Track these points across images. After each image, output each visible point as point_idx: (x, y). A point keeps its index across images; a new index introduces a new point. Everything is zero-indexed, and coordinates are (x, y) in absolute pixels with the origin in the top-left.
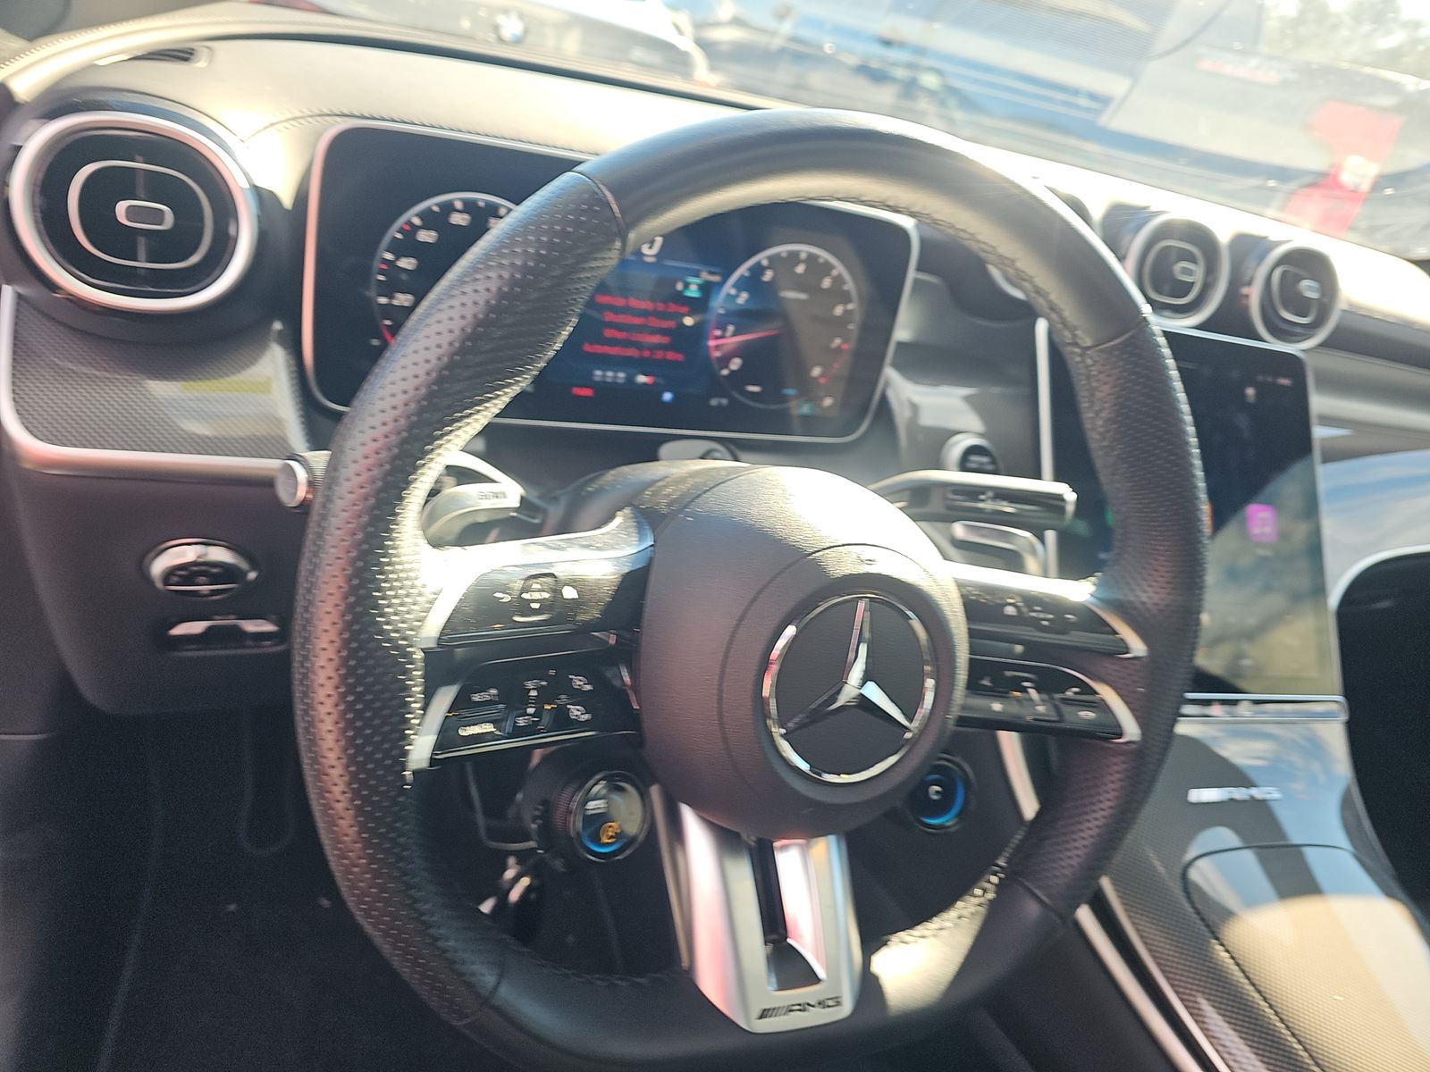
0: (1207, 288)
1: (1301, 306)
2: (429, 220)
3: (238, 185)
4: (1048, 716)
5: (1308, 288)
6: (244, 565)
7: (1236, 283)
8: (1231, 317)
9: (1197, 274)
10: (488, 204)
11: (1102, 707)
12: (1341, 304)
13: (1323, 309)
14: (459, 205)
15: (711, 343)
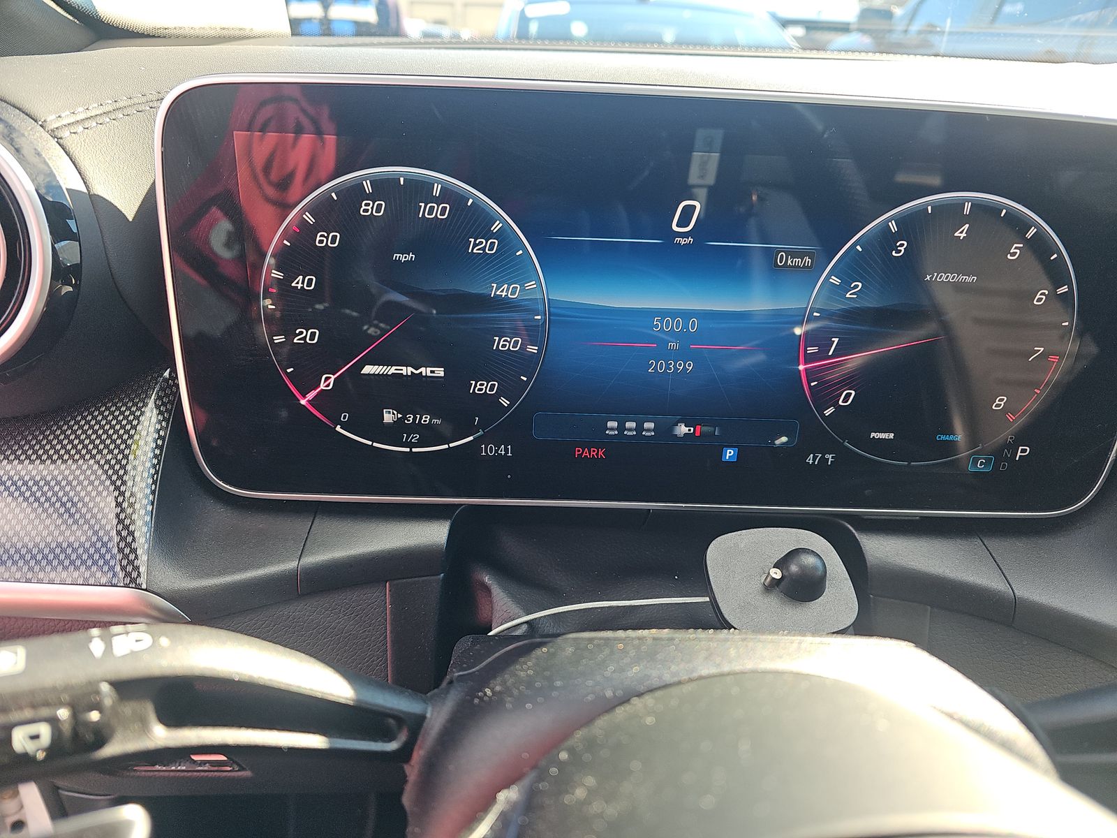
2: (325, 214)
10: (410, 180)
14: (368, 187)
15: (801, 367)
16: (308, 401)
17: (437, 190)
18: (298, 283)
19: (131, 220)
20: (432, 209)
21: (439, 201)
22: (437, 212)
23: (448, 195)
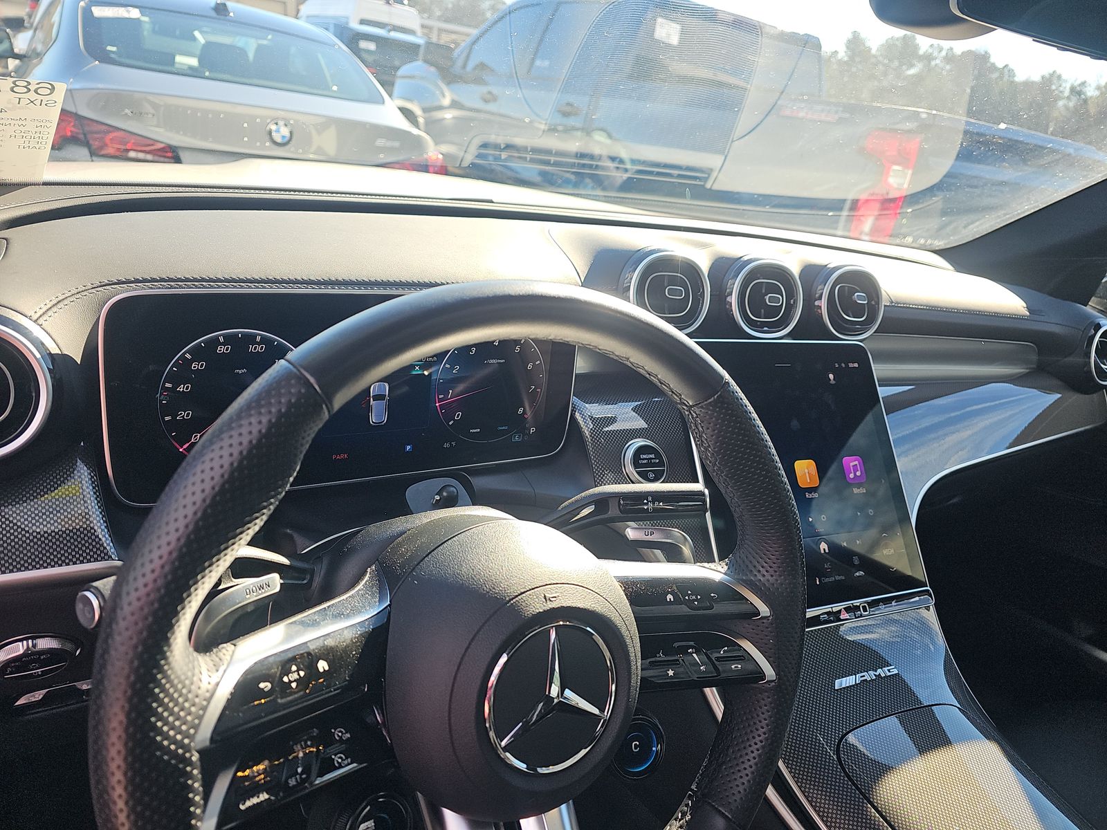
0: (790, 308)
1: (857, 310)
2: (197, 353)
3: (34, 355)
4: (708, 673)
5: (860, 298)
6: (69, 646)
7: (810, 300)
8: (810, 325)
9: (782, 300)
10: (244, 335)
11: (745, 657)
12: (885, 302)
13: (873, 309)
14: (221, 339)
15: (437, 405)
16: (184, 449)
17: (258, 339)
18: (181, 389)
19: (79, 363)
20: (256, 348)
21: (259, 344)
22: (258, 349)
23: (264, 340)
